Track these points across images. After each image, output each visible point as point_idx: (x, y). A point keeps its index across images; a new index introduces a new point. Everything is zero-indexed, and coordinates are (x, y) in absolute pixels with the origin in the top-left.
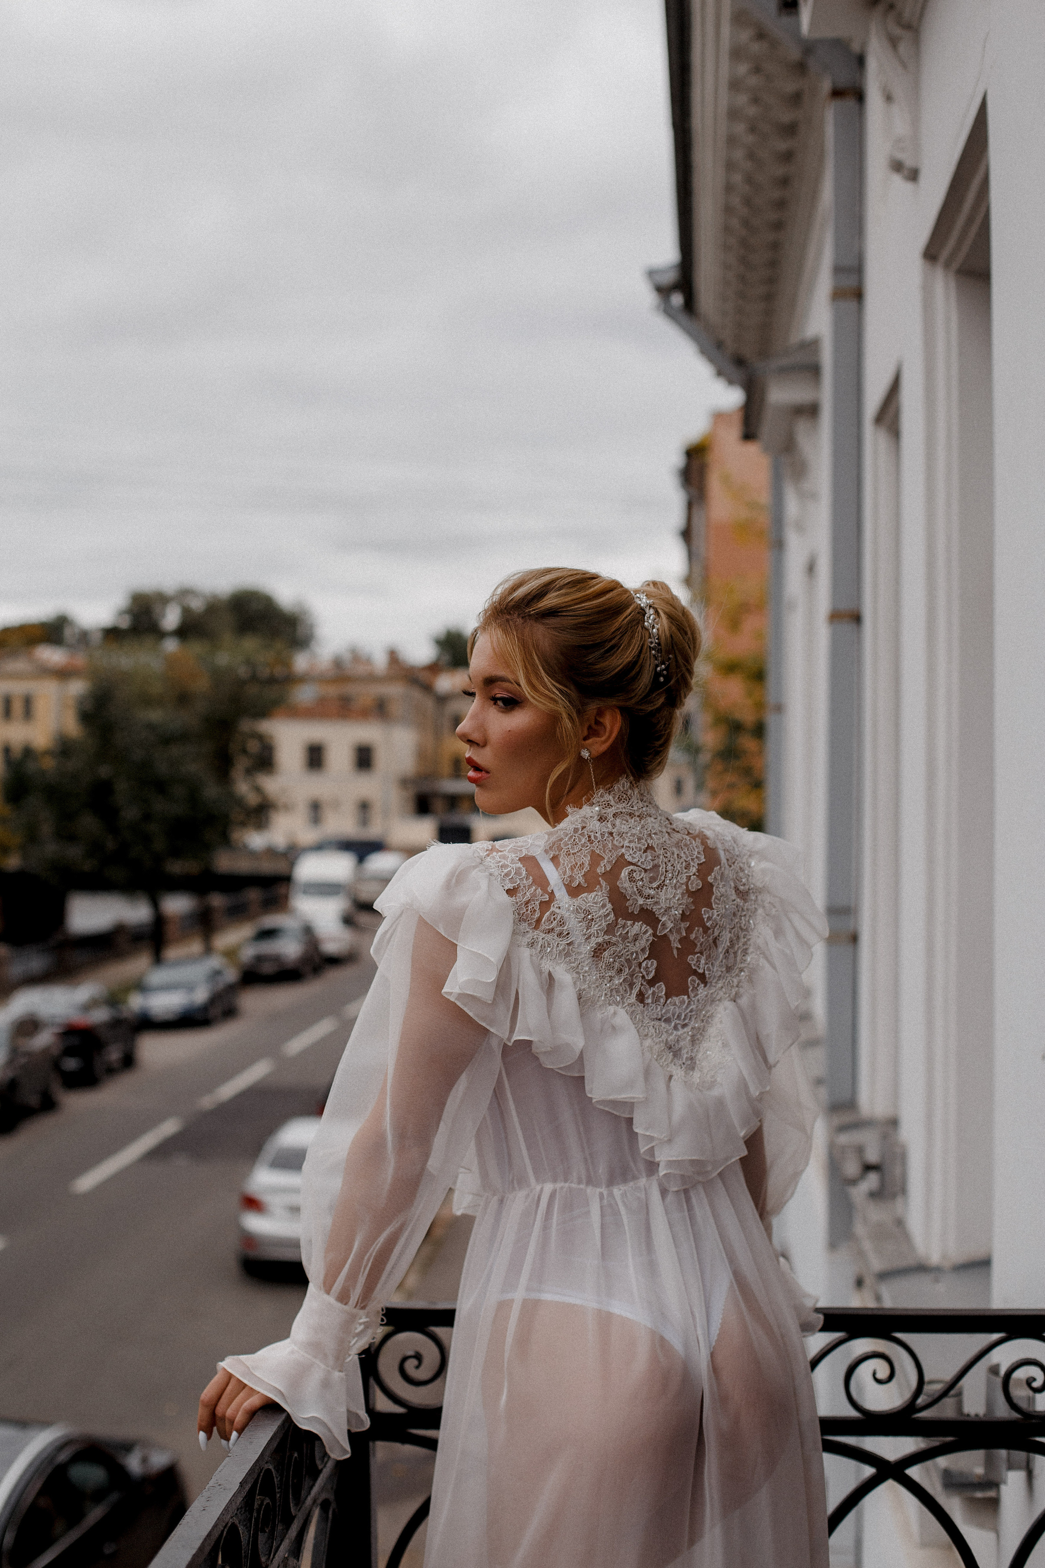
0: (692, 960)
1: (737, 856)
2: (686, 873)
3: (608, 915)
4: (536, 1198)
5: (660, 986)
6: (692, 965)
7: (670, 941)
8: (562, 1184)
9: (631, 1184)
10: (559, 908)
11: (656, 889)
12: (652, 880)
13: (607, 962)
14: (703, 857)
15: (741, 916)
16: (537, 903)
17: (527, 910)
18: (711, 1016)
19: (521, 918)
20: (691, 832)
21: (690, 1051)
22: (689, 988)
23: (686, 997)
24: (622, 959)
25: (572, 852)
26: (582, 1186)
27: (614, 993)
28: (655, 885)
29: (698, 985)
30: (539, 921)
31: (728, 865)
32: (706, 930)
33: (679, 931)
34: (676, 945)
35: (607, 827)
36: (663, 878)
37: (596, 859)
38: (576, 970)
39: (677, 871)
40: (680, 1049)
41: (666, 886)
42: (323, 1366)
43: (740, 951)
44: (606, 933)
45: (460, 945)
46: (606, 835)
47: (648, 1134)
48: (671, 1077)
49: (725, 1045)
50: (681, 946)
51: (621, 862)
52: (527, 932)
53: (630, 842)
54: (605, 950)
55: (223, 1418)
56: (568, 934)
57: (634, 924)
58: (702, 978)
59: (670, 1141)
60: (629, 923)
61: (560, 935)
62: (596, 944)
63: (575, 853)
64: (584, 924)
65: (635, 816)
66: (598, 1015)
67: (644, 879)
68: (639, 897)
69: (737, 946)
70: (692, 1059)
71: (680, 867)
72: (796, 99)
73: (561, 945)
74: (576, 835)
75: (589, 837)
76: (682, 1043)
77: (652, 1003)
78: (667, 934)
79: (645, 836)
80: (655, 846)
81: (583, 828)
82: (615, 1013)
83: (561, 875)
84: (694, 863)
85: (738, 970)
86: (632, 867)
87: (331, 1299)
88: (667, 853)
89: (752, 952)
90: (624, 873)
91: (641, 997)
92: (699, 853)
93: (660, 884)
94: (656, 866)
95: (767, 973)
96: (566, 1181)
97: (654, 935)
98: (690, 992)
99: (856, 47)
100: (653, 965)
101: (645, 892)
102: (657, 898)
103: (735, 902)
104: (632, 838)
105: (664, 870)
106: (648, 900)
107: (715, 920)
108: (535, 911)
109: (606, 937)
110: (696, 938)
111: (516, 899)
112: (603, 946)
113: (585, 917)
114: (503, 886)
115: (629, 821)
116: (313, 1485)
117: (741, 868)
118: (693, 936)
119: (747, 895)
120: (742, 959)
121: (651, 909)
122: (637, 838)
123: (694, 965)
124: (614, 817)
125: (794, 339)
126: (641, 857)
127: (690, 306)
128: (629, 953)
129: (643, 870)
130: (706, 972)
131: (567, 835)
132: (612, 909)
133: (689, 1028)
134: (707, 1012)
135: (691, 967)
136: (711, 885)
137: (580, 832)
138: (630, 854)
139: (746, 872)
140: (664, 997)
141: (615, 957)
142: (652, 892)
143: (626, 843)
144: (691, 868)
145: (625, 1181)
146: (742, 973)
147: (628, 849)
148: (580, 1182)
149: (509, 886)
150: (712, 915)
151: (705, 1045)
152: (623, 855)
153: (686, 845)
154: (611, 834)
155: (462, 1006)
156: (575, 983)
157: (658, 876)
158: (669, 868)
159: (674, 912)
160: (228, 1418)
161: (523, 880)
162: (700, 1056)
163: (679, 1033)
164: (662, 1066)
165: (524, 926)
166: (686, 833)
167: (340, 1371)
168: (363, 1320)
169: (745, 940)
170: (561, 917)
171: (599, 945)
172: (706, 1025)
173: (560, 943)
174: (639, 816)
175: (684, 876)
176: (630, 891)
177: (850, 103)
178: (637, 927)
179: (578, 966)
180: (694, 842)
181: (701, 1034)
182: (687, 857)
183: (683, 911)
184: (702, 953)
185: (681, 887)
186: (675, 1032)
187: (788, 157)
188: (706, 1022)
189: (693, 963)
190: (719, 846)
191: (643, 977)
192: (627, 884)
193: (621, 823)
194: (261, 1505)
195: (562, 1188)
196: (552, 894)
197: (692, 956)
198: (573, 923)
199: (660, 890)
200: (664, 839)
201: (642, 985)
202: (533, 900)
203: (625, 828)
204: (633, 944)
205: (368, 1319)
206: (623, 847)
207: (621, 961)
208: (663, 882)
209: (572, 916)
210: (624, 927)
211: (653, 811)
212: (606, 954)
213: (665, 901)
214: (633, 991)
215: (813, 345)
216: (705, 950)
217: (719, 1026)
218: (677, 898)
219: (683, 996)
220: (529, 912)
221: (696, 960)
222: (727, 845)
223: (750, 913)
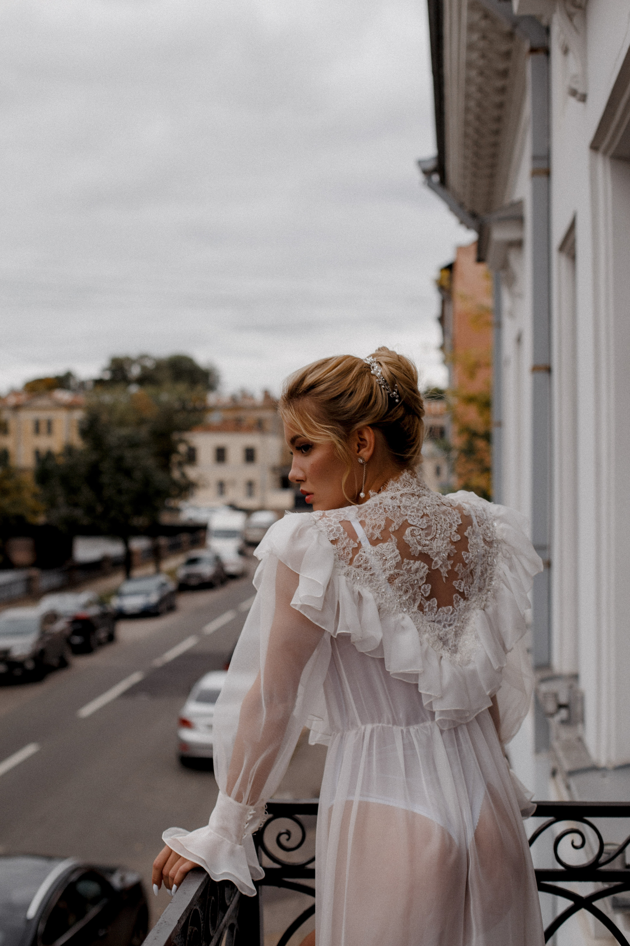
0: (455, 583)
1: (485, 520)
2: (450, 530)
3: (397, 556)
4: (362, 735)
5: (434, 600)
6: (456, 587)
7: (441, 573)
8: (378, 724)
9: (422, 725)
10: (365, 552)
11: (430, 541)
12: (427, 535)
13: (397, 586)
14: (460, 520)
15: (488, 557)
16: (351, 549)
17: (344, 553)
18: (469, 619)
19: (340, 558)
20: (452, 505)
21: (454, 641)
22: (453, 601)
23: (451, 607)
24: (408, 584)
25: (373, 518)
26: (391, 726)
27: (403, 605)
28: (429, 538)
29: (460, 599)
30: (351, 560)
31: (479, 525)
32: (465, 565)
33: (446, 566)
34: (444, 575)
35: (397, 503)
36: (435, 534)
37: (389, 522)
38: (377, 590)
39: (444, 529)
40: (447, 640)
41: (437, 538)
42: (229, 842)
43: (487, 579)
44: (396, 568)
45: (301, 575)
46: (396, 507)
47: (428, 693)
48: (441, 657)
49: (477, 637)
50: (448, 575)
51: (405, 525)
52: (344, 566)
53: (412, 512)
54: (395, 579)
55: (167, 876)
56: (371, 568)
57: (415, 562)
58: (462, 594)
59: (442, 698)
60: (412, 561)
61: (365, 569)
62: (389, 575)
63: (375, 519)
64: (381, 562)
65: (415, 495)
66: (392, 620)
67: (421, 535)
68: (418, 546)
69: (485, 576)
70: (455, 646)
71: (446, 527)
72: (508, 55)
73: (366, 575)
74: (376, 508)
75: (385, 509)
76: (449, 636)
77: (429, 611)
78: (439, 568)
79: (422, 508)
80: (429, 514)
81: (380, 503)
82: (403, 618)
83: (365, 532)
84: (455, 524)
85: (486, 590)
86: (413, 527)
87: (231, 800)
88: (437, 518)
89: (496, 579)
90: (408, 531)
91: (421, 608)
92: (457, 518)
93: (433, 538)
94: (429, 527)
95: (505, 592)
96: (380, 722)
97: (429, 569)
98: (454, 604)
99: (544, 22)
100: (429, 587)
101: (422, 542)
102: (431, 546)
103: (484, 548)
104: (412, 510)
105: (435, 529)
106: (424, 548)
107: (471, 559)
108: (349, 554)
109: (396, 571)
110: (458, 570)
111: (337, 546)
112: (394, 576)
113: (381, 558)
114: (329, 538)
115: (411, 498)
116: (224, 916)
117: (487, 527)
118: (456, 569)
119: (492, 544)
120: (489, 584)
121: (427, 553)
122: (416, 510)
123: (457, 587)
124: (401, 496)
125: (507, 201)
126: (419, 521)
127: (443, 182)
128: (412, 580)
129: (420, 529)
130: (465, 592)
131: (370, 508)
132: (399, 553)
133: (454, 626)
134: (465, 617)
135: (455, 588)
136: (467, 538)
137: (379, 506)
138: (412, 520)
139: (491, 530)
140: (436, 607)
141: (402, 583)
142: (427, 542)
143: (409, 513)
144: (453, 527)
145: (417, 723)
146: (489, 593)
147: (411, 516)
148: (388, 723)
149: (333, 538)
150: (469, 556)
151: (464, 637)
152: (406, 520)
153: (449, 513)
154: (399, 507)
155: (303, 613)
156: (375, 600)
157: (431, 532)
158: (439, 527)
159: (442, 554)
160: (171, 877)
161: (341, 535)
162: (460, 644)
163: (447, 630)
164: (436, 651)
165: (342, 563)
166: (450, 505)
167: (240, 845)
168: (252, 812)
169: (491, 571)
170: (366, 558)
171: (392, 576)
172: (465, 625)
173: (366, 574)
174: (417, 496)
175: (449, 532)
176: (412, 542)
177: (541, 56)
178: (418, 564)
179: (378, 589)
180: (454, 512)
181: (461, 630)
182: (450, 521)
183: (449, 554)
184: (462, 579)
185: (447, 539)
186: (444, 629)
187: (502, 90)
188: (465, 623)
189: (456, 586)
190: (473, 514)
191: (422, 595)
192: (410, 538)
193: (406, 500)
194: (191, 932)
195: (378, 727)
196: (360, 544)
197: (455, 581)
198: (374, 561)
199: (433, 541)
200: (435, 509)
201: (421, 600)
202: (348, 547)
203: (408, 503)
204: (414, 574)
205: (255, 812)
206: (406, 515)
207: (407, 585)
208: (435, 536)
209: (373, 557)
210: (408, 564)
211: (426, 493)
212: (396, 581)
213: (436, 548)
214: (416, 604)
215: (520, 204)
216: (465, 577)
217: (473, 625)
218: (444, 546)
219: (449, 607)
220: (345, 554)
221: (458, 584)
222: (478, 513)
223: (493, 555)
